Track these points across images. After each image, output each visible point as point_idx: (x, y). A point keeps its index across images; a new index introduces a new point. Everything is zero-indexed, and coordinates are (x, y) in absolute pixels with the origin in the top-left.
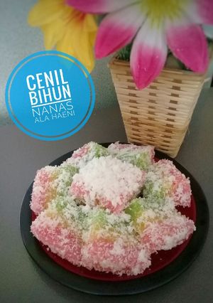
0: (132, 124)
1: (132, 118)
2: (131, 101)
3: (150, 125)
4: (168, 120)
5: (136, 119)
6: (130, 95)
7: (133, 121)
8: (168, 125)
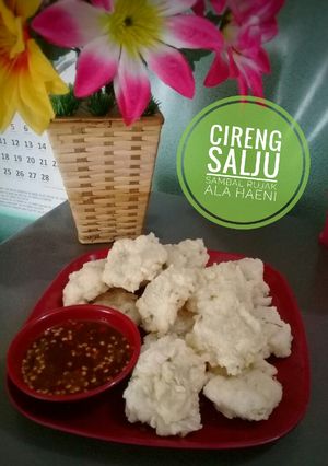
0: (85, 203)
1: (84, 194)
2: (80, 169)
3: (108, 197)
4: (132, 183)
5: (90, 194)
6: (78, 160)
7: (86, 198)
8: (131, 191)
